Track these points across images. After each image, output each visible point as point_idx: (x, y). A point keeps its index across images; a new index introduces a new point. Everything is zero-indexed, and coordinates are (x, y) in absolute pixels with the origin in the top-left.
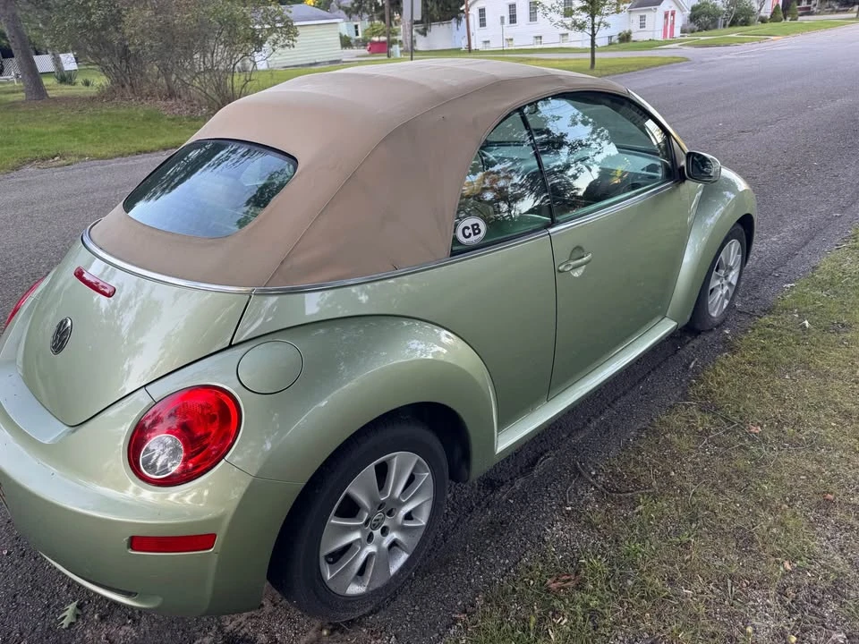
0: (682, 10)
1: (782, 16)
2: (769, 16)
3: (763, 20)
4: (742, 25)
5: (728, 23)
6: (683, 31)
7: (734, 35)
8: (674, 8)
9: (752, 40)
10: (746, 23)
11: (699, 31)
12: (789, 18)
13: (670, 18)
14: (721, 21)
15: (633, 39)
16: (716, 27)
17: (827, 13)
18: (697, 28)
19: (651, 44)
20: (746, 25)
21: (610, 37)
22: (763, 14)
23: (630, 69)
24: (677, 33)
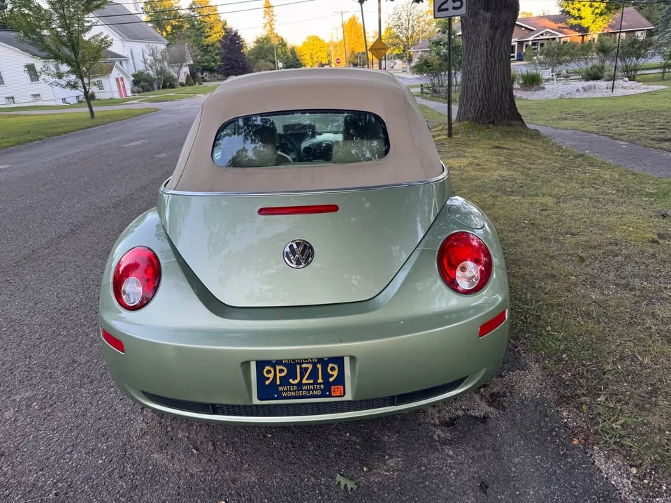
0: (127, 76)
1: (192, 81)
2: (184, 82)
3: (182, 85)
4: (170, 88)
5: (161, 87)
6: (133, 92)
7: (170, 94)
8: (121, 75)
9: (187, 97)
10: (172, 86)
11: (143, 92)
12: (197, 84)
13: (121, 83)
14: (156, 86)
15: (97, 98)
16: (153, 89)
17: (215, 81)
18: (141, 90)
19: (112, 102)
20: (173, 88)
21: (78, 97)
22: (180, 81)
23: (124, 117)
24: (129, 93)
